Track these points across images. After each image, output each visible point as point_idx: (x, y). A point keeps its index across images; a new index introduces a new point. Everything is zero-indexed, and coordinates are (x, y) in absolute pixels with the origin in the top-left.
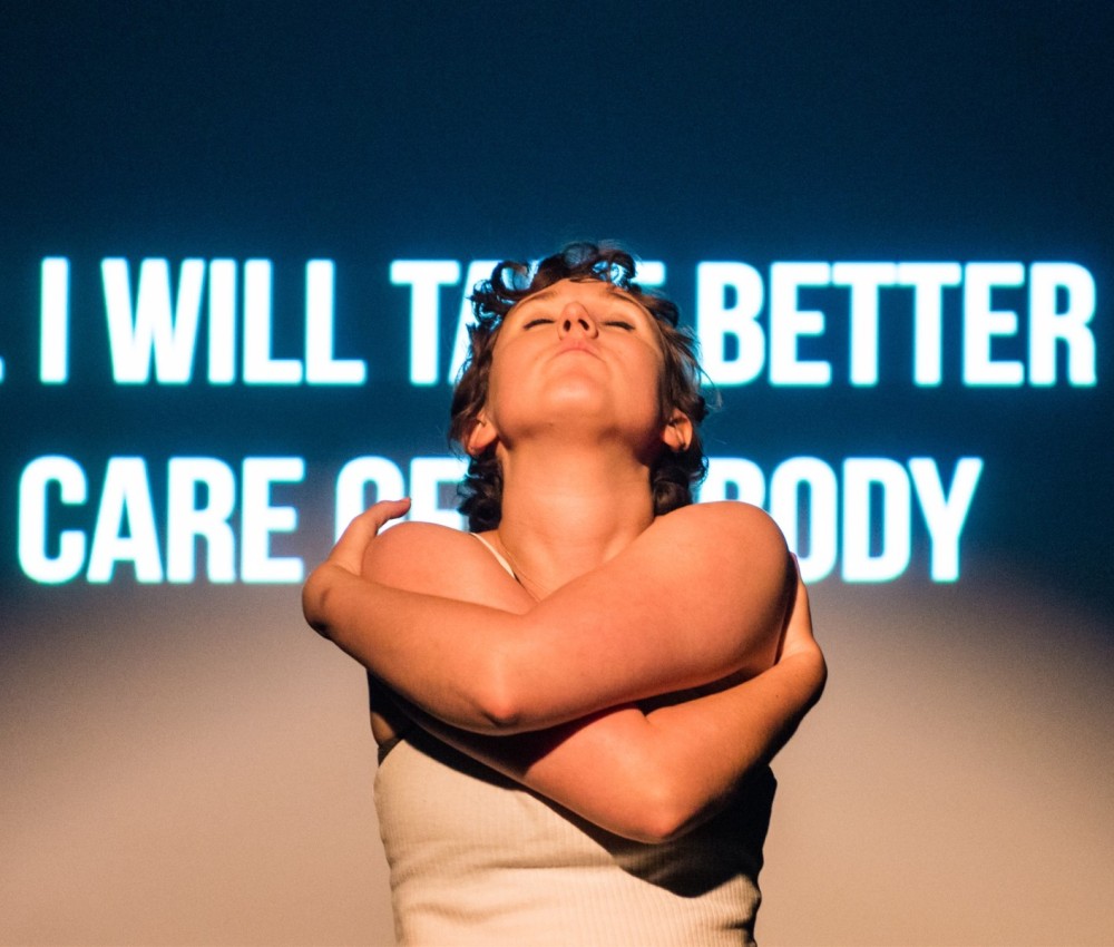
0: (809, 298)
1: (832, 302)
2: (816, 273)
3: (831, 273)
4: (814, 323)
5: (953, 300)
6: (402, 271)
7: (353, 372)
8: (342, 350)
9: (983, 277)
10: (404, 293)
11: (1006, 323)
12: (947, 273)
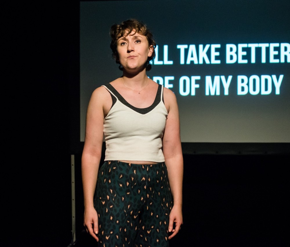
0: (244, 49)
1: (248, 50)
2: (245, 45)
3: (248, 45)
4: (245, 53)
5: (268, 49)
6: (179, 47)
7: (171, 63)
8: (169, 59)
9: (272, 46)
10: (179, 50)
11: (276, 53)
12: (267, 45)
